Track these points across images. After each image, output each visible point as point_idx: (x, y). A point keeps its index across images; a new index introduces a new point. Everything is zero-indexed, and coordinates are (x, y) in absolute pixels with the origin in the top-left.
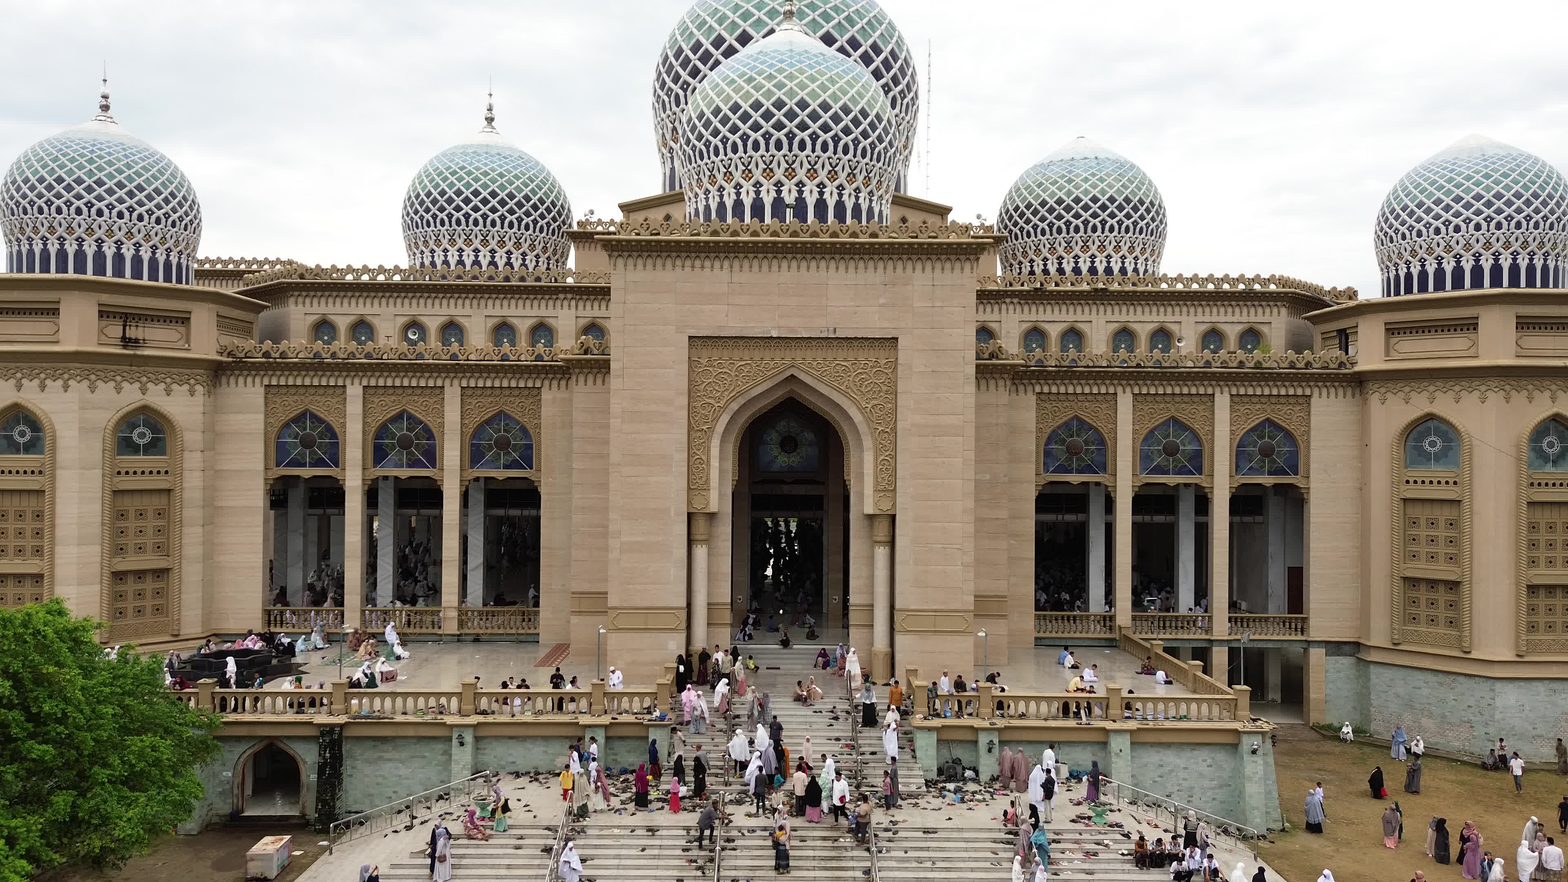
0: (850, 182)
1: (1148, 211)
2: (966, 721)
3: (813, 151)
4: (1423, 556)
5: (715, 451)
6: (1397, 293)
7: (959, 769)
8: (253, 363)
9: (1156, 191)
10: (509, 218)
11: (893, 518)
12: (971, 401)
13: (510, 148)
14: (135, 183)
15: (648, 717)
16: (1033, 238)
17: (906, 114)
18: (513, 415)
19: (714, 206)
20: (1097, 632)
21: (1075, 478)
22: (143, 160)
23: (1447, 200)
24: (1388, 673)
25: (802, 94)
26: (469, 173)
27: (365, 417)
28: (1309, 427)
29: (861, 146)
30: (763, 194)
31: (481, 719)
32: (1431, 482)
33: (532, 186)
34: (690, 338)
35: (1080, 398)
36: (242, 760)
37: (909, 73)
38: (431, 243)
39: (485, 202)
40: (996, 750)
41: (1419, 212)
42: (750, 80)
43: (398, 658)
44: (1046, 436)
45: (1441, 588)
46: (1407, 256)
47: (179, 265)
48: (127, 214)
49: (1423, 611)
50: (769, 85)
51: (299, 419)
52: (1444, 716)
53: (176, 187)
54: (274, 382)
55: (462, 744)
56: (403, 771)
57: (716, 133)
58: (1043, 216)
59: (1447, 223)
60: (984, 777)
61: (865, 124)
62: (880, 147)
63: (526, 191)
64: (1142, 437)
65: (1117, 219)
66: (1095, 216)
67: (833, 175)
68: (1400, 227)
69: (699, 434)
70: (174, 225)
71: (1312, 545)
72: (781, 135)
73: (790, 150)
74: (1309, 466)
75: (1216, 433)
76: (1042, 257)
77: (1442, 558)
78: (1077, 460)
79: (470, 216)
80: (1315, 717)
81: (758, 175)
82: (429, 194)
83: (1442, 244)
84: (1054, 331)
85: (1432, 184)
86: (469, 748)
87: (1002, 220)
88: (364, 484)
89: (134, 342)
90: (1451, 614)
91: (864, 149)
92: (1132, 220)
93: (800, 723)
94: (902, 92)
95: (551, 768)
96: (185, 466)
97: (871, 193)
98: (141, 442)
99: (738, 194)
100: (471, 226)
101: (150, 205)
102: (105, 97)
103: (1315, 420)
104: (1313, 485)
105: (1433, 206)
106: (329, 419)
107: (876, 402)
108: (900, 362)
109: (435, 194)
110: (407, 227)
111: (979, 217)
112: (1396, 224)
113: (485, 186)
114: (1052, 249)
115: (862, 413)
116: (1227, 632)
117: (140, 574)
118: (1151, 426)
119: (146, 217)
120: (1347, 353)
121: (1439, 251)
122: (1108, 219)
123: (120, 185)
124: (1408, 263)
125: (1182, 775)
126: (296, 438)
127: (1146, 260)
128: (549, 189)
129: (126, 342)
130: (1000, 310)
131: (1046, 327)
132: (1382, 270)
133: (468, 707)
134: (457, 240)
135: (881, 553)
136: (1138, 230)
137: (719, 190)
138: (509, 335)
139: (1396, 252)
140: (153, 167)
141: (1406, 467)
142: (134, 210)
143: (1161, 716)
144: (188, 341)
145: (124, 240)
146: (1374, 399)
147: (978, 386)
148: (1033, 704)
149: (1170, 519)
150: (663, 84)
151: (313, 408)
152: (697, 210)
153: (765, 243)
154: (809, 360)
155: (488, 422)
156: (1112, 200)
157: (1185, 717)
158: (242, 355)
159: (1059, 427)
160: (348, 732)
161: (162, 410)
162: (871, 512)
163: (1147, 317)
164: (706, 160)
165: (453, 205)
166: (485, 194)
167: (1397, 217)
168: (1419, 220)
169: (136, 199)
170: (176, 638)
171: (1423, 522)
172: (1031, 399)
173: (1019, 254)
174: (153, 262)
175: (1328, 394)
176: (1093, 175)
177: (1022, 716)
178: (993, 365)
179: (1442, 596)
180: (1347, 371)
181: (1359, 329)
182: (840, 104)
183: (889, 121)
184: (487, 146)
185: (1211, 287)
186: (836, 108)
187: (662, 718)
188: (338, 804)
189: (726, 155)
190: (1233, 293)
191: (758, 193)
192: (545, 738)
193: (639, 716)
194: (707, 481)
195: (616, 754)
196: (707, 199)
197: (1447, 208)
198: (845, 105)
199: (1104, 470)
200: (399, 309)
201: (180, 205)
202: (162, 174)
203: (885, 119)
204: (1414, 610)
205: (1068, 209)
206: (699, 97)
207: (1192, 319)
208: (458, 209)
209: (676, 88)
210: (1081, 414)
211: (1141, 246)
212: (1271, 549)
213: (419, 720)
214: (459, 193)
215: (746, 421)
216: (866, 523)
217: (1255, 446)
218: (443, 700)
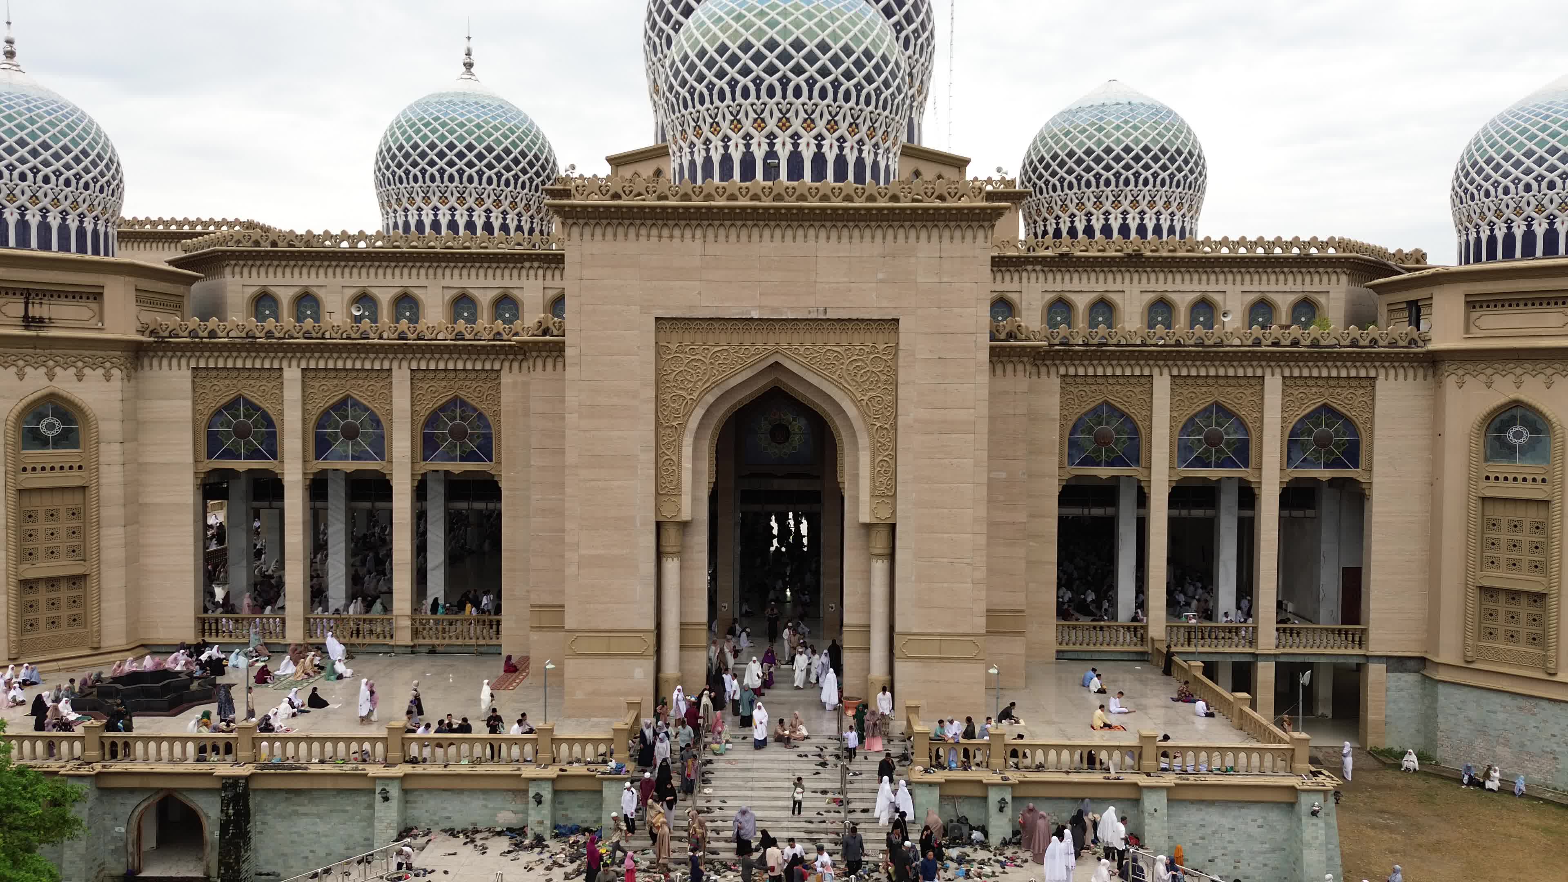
0: (853, 133)
1: (1186, 162)
2: (974, 774)
3: (810, 98)
4: (1503, 563)
5: (687, 450)
6: (1478, 259)
7: (965, 830)
8: (178, 344)
9: (1195, 141)
10: (488, 173)
11: (893, 527)
12: (984, 393)
13: (489, 97)
14: (39, 141)
15: (602, 768)
16: (1059, 192)
17: (921, 55)
18: (469, 400)
19: (699, 161)
20: (1127, 643)
21: (1104, 472)
22: (50, 114)
23: (1540, 152)
24: (1458, 695)
25: (797, 33)
26: (444, 125)
27: (304, 403)
28: (1373, 413)
29: (864, 92)
30: (754, 148)
31: (408, 769)
32: (1515, 479)
33: (513, 137)
34: (657, 319)
35: (1110, 381)
36: (136, 813)
37: (924, 10)
38: (404, 200)
39: (461, 155)
40: (1008, 810)
41: (1507, 166)
42: (739, 18)
43: (340, 677)
44: (1071, 424)
45: (1524, 600)
46: (1490, 216)
47: (95, 232)
48: (30, 176)
49: (1501, 625)
50: (760, 23)
51: (232, 406)
52: (1523, 745)
53: (89, 144)
54: (202, 365)
55: (386, 799)
56: (322, 827)
57: (701, 78)
58: (1070, 167)
59: (1539, 179)
60: (995, 840)
61: (869, 67)
62: (887, 93)
63: (506, 143)
64: (1181, 425)
65: (1152, 171)
66: (1127, 167)
67: (832, 126)
68: (1483, 183)
69: (669, 431)
70: (86, 186)
71: (1374, 547)
72: (774, 80)
73: (784, 97)
74: (1372, 458)
75: (1265, 421)
76: (1069, 213)
77: (1525, 565)
78: (1106, 451)
79: (445, 171)
80: (1372, 741)
81: (748, 125)
82: (401, 148)
83: (1534, 202)
84: (1081, 302)
85: (1521, 133)
86: (394, 804)
87: (1026, 172)
88: (305, 478)
89: (39, 322)
90: (1535, 630)
91: (868, 96)
92: (1169, 172)
93: (782, 770)
94: (915, 31)
95: (491, 824)
96: (101, 459)
97: (876, 146)
98: (51, 434)
99: (726, 148)
100: (446, 183)
101: (58, 165)
102: (10, 42)
103: (1380, 405)
104: (1375, 480)
105: (1523, 159)
106: (264, 405)
107: (873, 394)
108: (901, 347)
109: (407, 147)
110: (379, 184)
111: (999, 170)
112: (1479, 179)
113: (461, 139)
114: (1080, 205)
115: (856, 406)
116: (1274, 641)
117: (53, 582)
118: (1191, 412)
119: (53, 178)
120: (1418, 329)
121: (1529, 211)
122: (1142, 171)
123: (22, 143)
124: (1492, 225)
125: (1227, 837)
126: (228, 427)
127: (1183, 216)
128: (531, 141)
129: (28, 321)
130: (1021, 279)
131: (1073, 297)
132: (1460, 232)
133: (395, 754)
134: (432, 197)
135: (879, 567)
136: (1174, 183)
137: (705, 143)
138: (469, 308)
139: (1478, 211)
140: (61, 121)
141: (1487, 460)
142: (39, 171)
143: (1203, 768)
144: (101, 320)
145: (29, 205)
146: (1450, 382)
147: (993, 371)
148: (1052, 754)
149: (1210, 513)
150: (654, 24)
151: (246, 393)
152: (681, 165)
153: (743, 209)
154: (796, 345)
155: (443, 408)
156: (1146, 149)
157: (1232, 768)
158: (166, 334)
159: (1085, 414)
160: (254, 785)
161: (72, 398)
162: (868, 521)
163: (1187, 287)
164: (690, 109)
165: (427, 160)
166: (460, 147)
167: (1480, 171)
168: (1506, 175)
169: (41, 158)
170: (97, 651)
171: (1504, 525)
172: (1054, 382)
173: (1044, 210)
174: (64, 229)
175: (1396, 376)
176: (1126, 122)
177: (1040, 768)
178: (1011, 347)
179: (1524, 609)
180: (1419, 350)
181: (1435, 302)
182: (841, 43)
183: (897, 64)
184: (464, 94)
185: (1260, 251)
186: (836, 48)
187: (618, 770)
188: (245, 867)
189: (712, 103)
190: (1286, 259)
191: (748, 146)
192: (485, 791)
193: (593, 767)
194: (678, 486)
195: (566, 809)
196: (692, 153)
197: (1540, 161)
198: (846, 44)
199: (1137, 462)
200: (347, 280)
201: (94, 164)
202: (73, 130)
203: (893, 61)
204: (1490, 624)
205: (1098, 160)
206: (683, 38)
207: (1239, 288)
208: (432, 164)
209: (668, 29)
210: (1112, 400)
211: (1178, 200)
212: (1324, 547)
213: (337, 770)
214: (432, 146)
215: (724, 415)
216: (862, 531)
217: (1310, 435)
218: (367, 746)
